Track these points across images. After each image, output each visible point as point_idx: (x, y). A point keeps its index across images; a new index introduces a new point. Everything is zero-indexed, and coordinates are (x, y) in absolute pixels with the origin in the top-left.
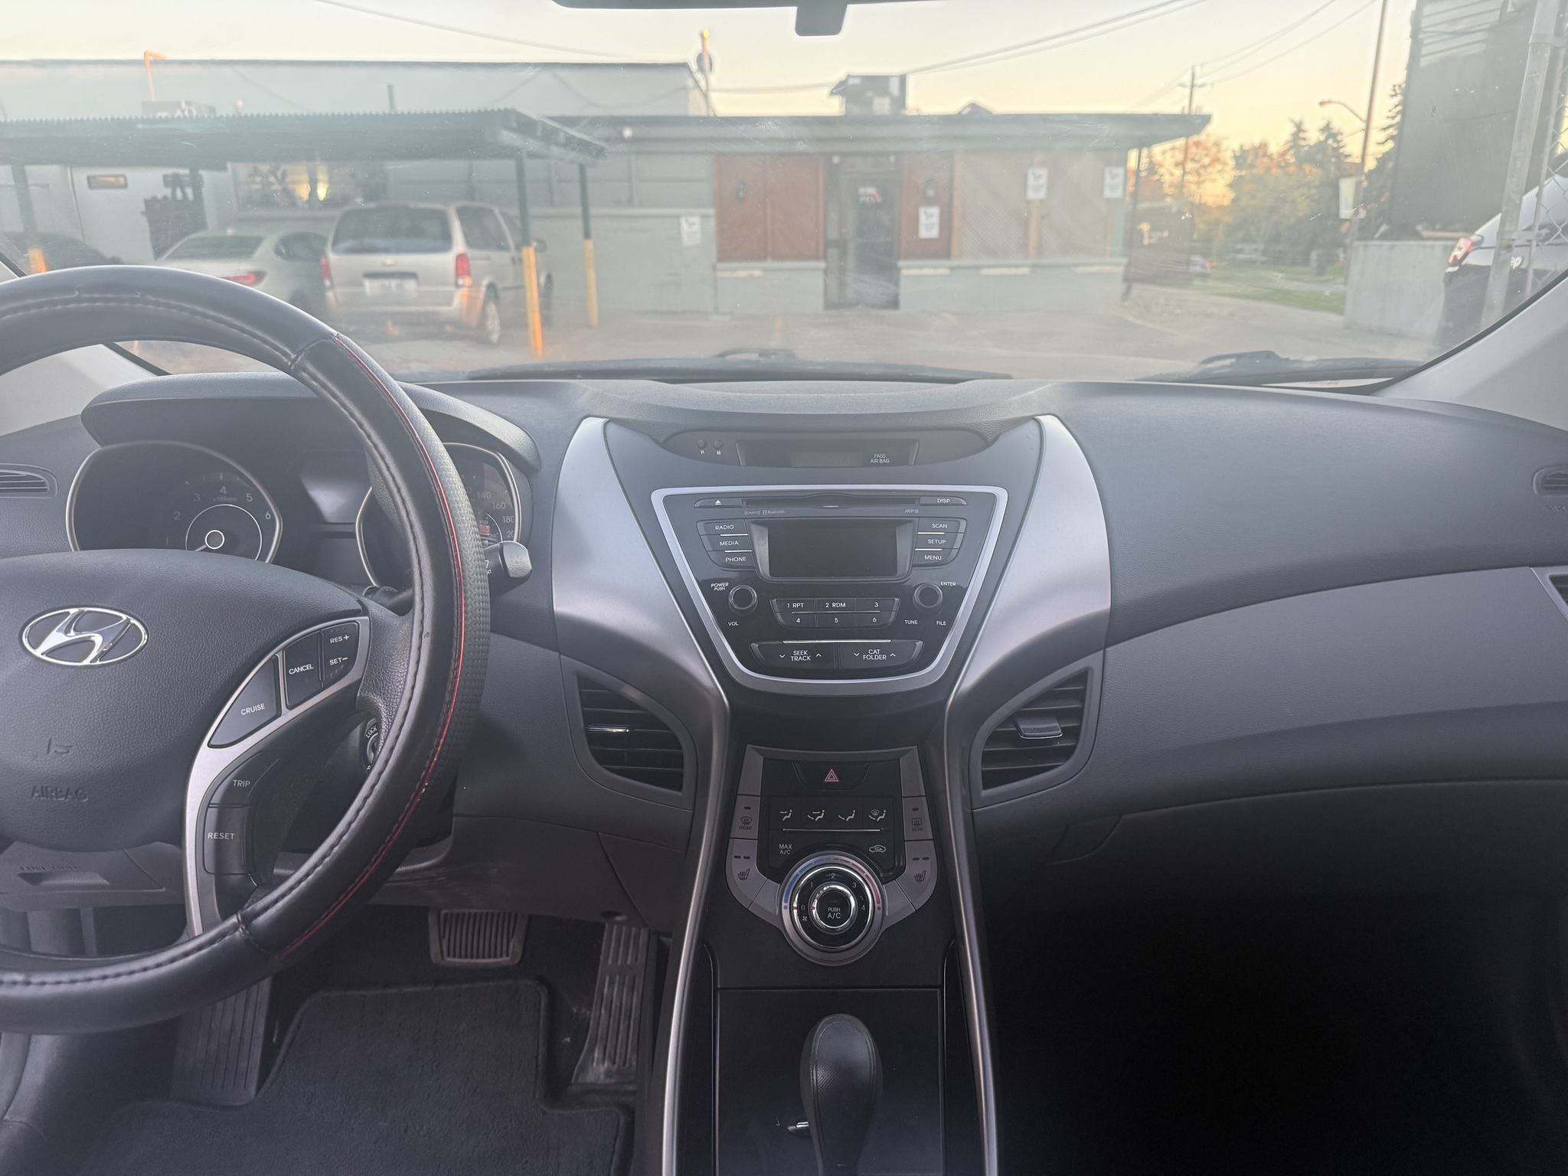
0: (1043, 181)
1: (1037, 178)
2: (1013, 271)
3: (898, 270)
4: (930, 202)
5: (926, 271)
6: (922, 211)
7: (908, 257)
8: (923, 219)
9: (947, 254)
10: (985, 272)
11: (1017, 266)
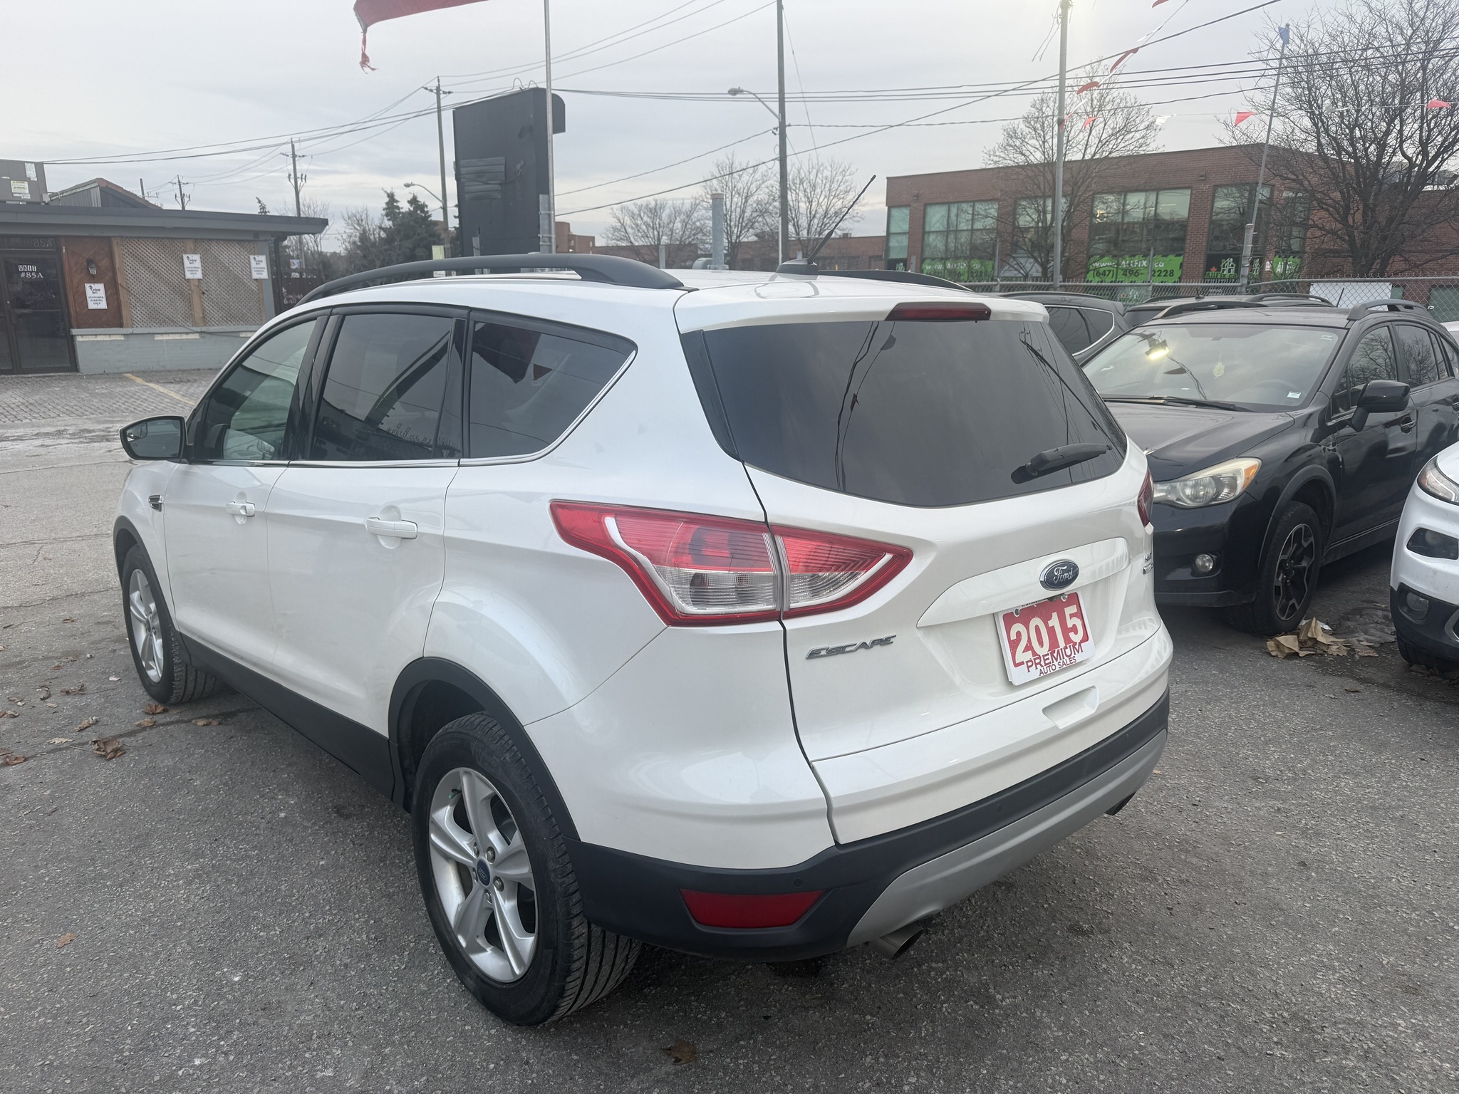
0: (198, 264)
1: (192, 262)
2: (184, 337)
3: (73, 337)
4: (94, 279)
5: (100, 338)
6: (87, 286)
7: (78, 327)
8: (89, 293)
9: (121, 326)
10: (158, 338)
11: (187, 333)
